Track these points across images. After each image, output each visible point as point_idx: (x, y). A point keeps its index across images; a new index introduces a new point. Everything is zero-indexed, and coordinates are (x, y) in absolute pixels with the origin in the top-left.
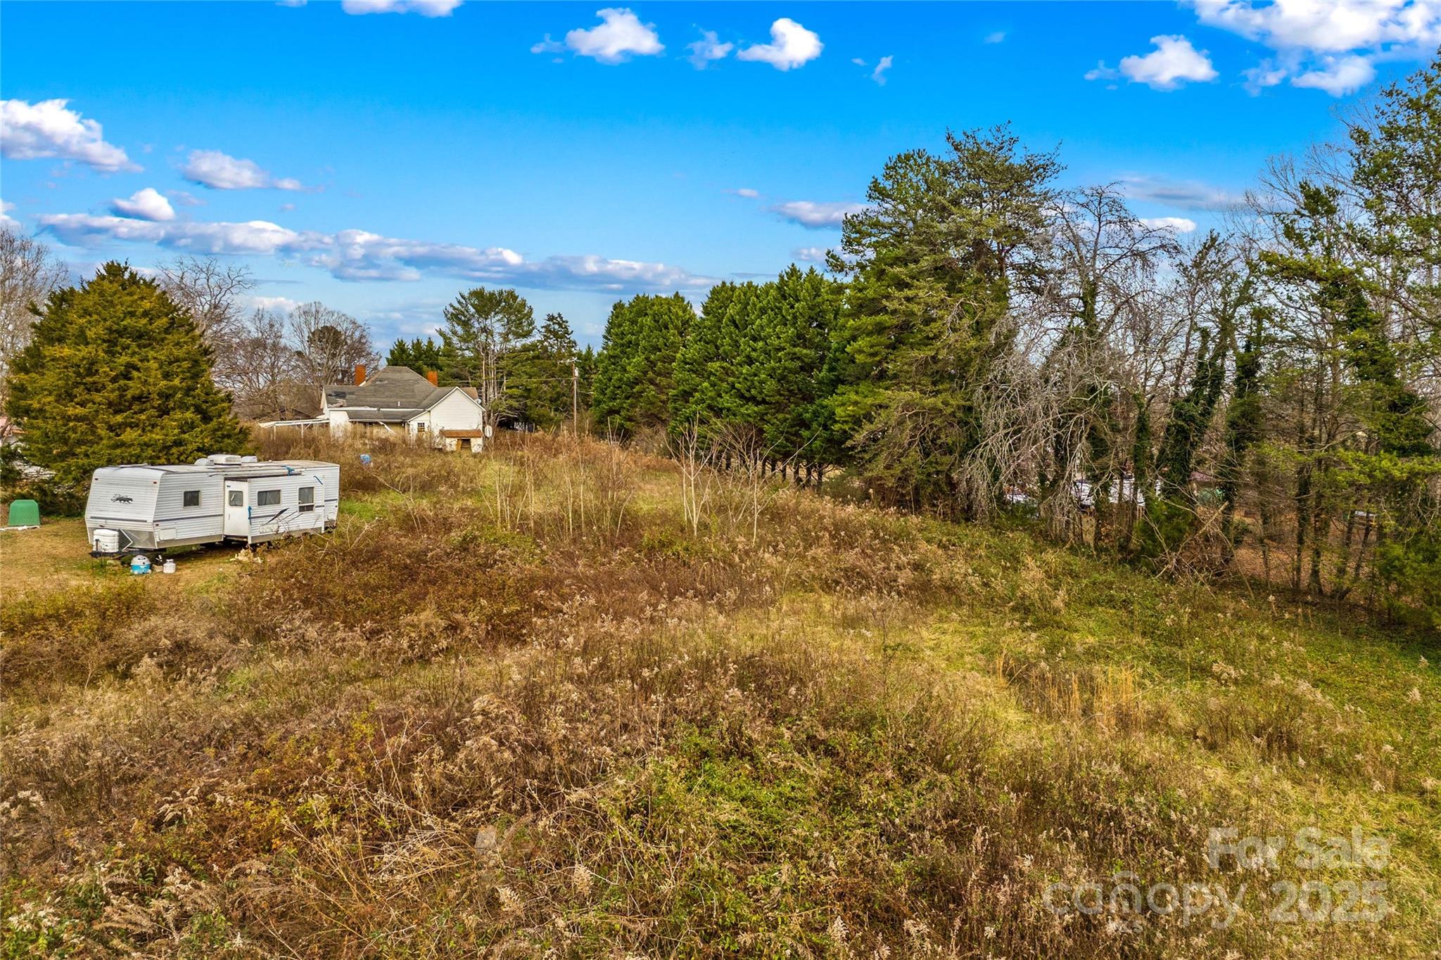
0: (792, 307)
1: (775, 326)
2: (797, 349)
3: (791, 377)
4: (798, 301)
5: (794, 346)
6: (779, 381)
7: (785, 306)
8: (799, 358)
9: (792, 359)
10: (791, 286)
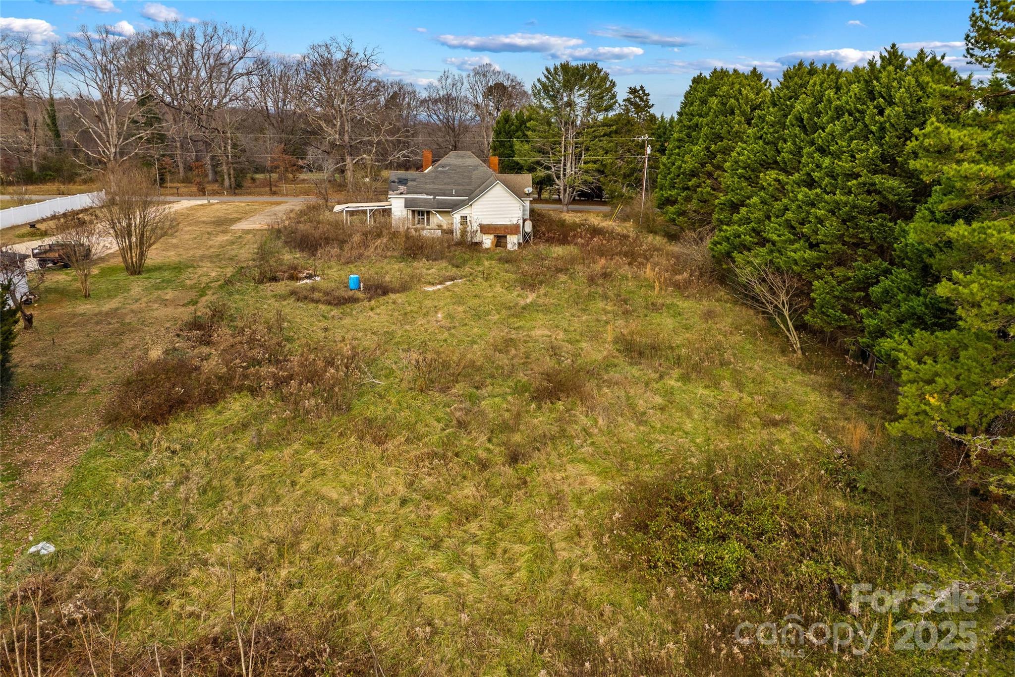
0: (881, 112)
1: (852, 139)
2: (877, 179)
3: (862, 220)
4: (891, 103)
5: (875, 172)
6: (844, 222)
7: (871, 109)
8: (878, 193)
9: (869, 192)
10: (884, 80)
